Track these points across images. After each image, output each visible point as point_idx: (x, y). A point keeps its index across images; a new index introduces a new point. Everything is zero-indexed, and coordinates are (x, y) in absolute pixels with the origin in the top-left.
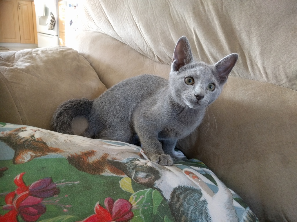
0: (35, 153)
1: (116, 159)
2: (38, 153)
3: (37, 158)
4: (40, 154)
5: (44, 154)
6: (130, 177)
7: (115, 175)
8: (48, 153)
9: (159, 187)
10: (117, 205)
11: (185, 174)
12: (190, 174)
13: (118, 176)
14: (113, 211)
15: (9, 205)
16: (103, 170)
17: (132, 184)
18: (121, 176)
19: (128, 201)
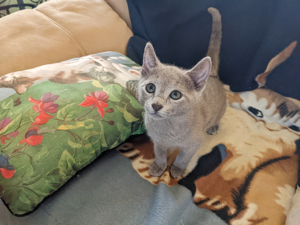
0: (26, 85)
1: (81, 72)
2: (28, 84)
3: (30, 87)
4: (29, 84)
5: (33, 83)
6: (98, 80)
7: (87, 81)
8: (34, 82)
9: (117, 82)
10: (97, 94)
11: (131, 73)
12: (134, 73)
13: (89, 81)
14: (96, 96)
15: (38, 111)
16: (77, 80)
17: (101, 83)
18: (91, 80)
19: (103, 92)
